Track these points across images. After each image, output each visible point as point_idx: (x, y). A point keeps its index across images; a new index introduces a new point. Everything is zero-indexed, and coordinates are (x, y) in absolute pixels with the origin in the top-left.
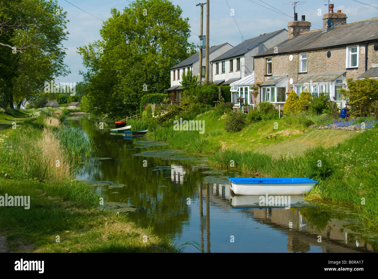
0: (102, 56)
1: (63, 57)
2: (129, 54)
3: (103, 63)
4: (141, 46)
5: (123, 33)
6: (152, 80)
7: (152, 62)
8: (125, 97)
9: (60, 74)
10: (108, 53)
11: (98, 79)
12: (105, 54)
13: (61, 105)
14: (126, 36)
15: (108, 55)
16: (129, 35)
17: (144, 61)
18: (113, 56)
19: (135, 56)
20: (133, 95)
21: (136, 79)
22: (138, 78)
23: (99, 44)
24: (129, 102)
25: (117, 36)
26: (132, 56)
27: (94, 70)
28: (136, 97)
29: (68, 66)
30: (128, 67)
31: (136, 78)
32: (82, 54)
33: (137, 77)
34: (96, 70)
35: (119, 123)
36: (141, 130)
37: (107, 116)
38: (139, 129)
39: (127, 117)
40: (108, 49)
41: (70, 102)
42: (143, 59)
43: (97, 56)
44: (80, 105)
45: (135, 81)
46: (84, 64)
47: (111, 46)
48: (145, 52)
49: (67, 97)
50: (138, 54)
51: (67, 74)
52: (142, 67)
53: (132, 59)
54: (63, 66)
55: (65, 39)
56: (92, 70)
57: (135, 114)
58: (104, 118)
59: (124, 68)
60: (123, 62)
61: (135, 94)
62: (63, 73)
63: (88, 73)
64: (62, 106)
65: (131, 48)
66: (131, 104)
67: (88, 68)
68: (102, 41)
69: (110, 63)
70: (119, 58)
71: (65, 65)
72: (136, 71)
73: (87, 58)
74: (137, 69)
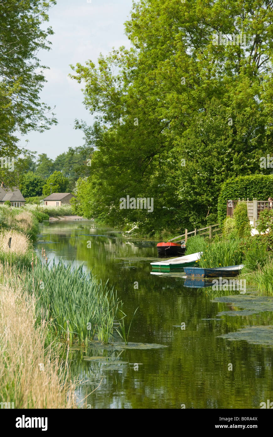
0: (130, 84)
1: (37, 87)
2: (194, 79)
3: (130, 101)
4: (222, 60)
5: (180, 29)
6: (246, 142)
7: (247, 99)
8: (181, 183)
9: (32, 126)
10: (143, 77)
11: (118, 141)
12: (137, 79)
13: (28, 199)
14: (186, 36)
15: (144, 83)
16: (193, 32)
17: (229, 97)
18: (154, 86)
19: (208, 85)
20: (201, 178)
21: (209, 139)
22: (212, 136)
23: (122, 56)
24: (190, 195)
25: (165, 37)
26: (199, 86)
27: (109, 119)
28: (207, 183)
29: (49, 108)
30: (190, 111)
31: (208, 136)
32: (83, 80)
33: (211, 134)
34: (115, 119)
35: (167, 245)
36: (226, 266)
37: (136, 227)
38: (219, 262)
39: (186, 230)
40: (144, 69)
41: (48, 193)
42: (227, 91)
43: (116, 85)
44: (73, 201)
45: (206, 145)
46: (86, 103)
47: (150, 62)
48: (230, 74)
49: (42, 182)
50: (215, 79)
51: (49, 126)
52: (225, 111)
53: (200, 91)
54: (39, 108)
55: (43, 46)
56: (105, 118)
57: (204, 223)
58: (129, 232)
59: (181, 113)
60: (178, 99)
61: (206, 175)
62: (39, 123)
63: (96, 126)
64: (30, 202)
65: (198, 66)
66: (195, 200)
67: (96, 114)
68: (129, 50)
69: (146, 102)
70: (170, 89)
71: (43, 106)
72: (209, 120)
73: (94, 90)
74: (212, 116)
